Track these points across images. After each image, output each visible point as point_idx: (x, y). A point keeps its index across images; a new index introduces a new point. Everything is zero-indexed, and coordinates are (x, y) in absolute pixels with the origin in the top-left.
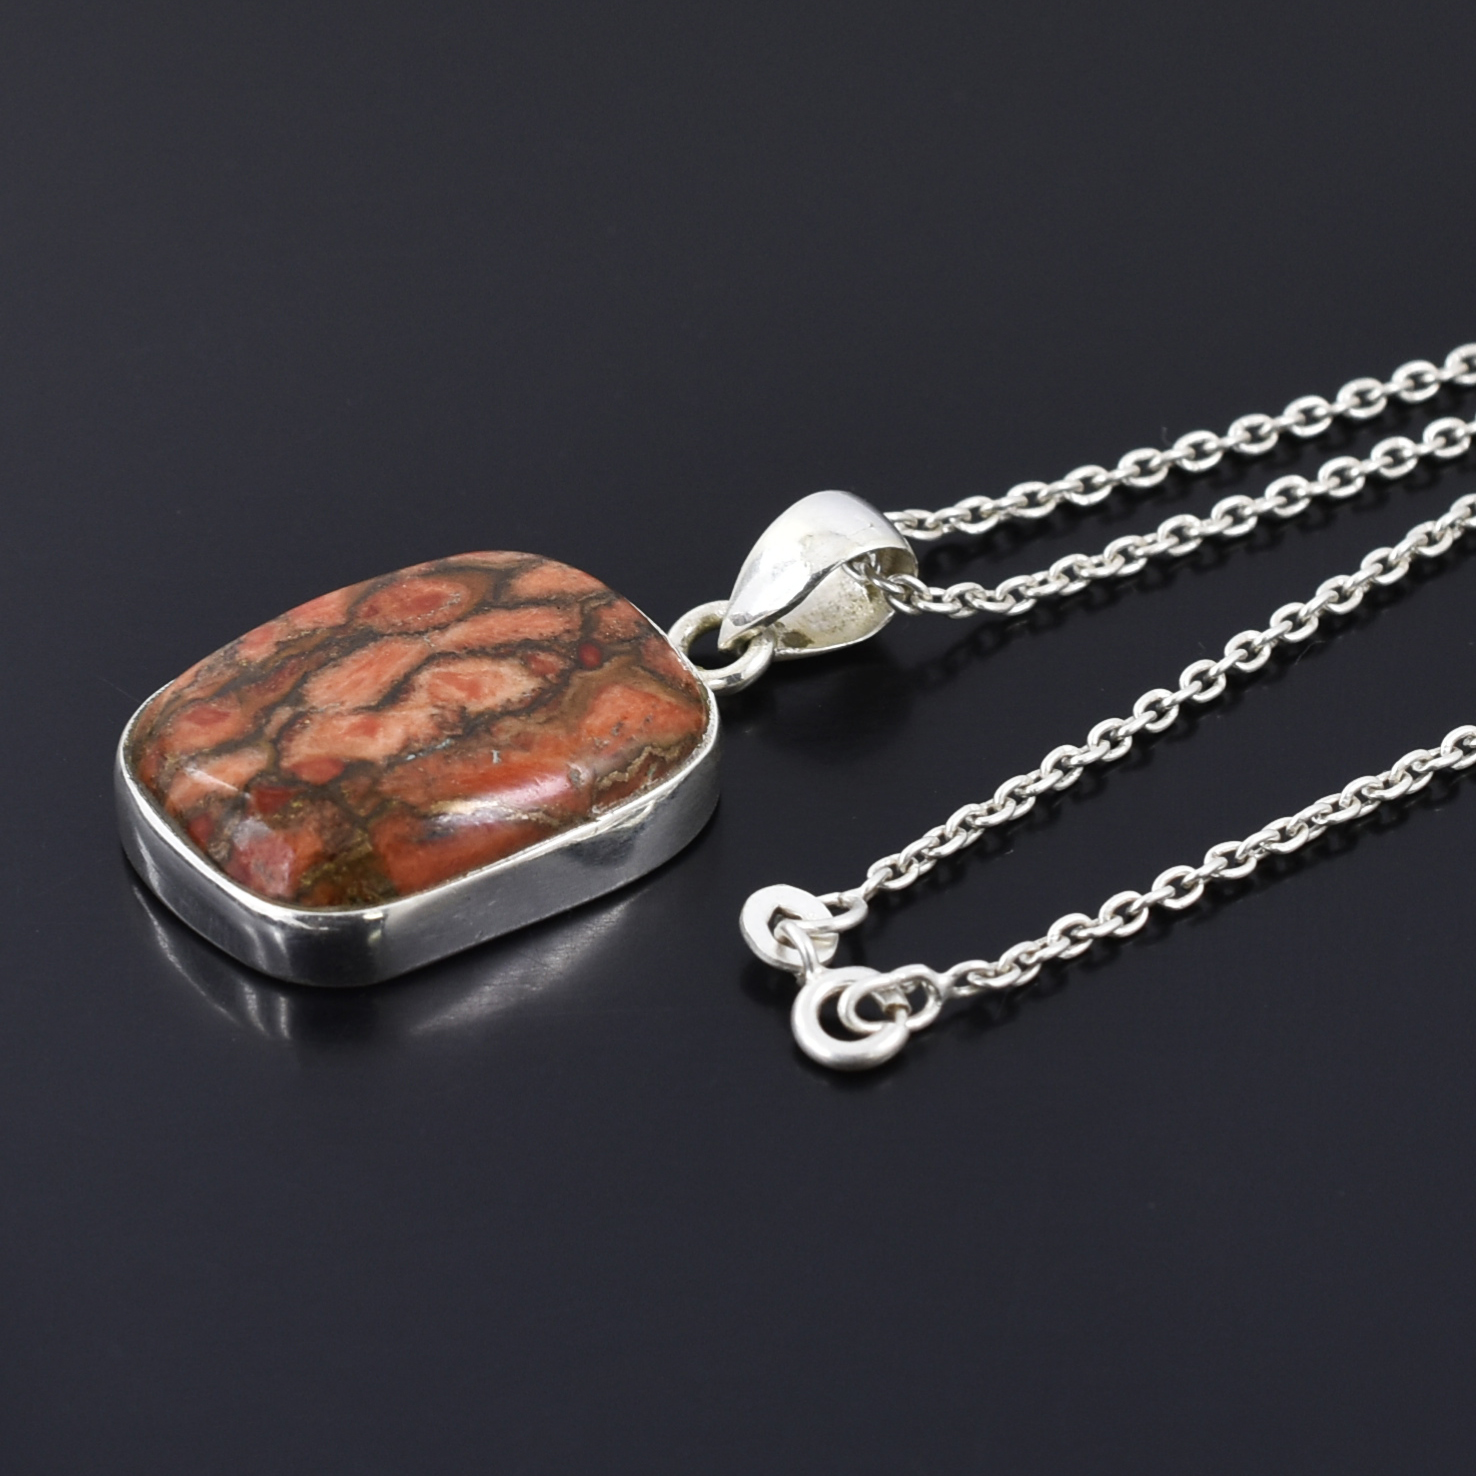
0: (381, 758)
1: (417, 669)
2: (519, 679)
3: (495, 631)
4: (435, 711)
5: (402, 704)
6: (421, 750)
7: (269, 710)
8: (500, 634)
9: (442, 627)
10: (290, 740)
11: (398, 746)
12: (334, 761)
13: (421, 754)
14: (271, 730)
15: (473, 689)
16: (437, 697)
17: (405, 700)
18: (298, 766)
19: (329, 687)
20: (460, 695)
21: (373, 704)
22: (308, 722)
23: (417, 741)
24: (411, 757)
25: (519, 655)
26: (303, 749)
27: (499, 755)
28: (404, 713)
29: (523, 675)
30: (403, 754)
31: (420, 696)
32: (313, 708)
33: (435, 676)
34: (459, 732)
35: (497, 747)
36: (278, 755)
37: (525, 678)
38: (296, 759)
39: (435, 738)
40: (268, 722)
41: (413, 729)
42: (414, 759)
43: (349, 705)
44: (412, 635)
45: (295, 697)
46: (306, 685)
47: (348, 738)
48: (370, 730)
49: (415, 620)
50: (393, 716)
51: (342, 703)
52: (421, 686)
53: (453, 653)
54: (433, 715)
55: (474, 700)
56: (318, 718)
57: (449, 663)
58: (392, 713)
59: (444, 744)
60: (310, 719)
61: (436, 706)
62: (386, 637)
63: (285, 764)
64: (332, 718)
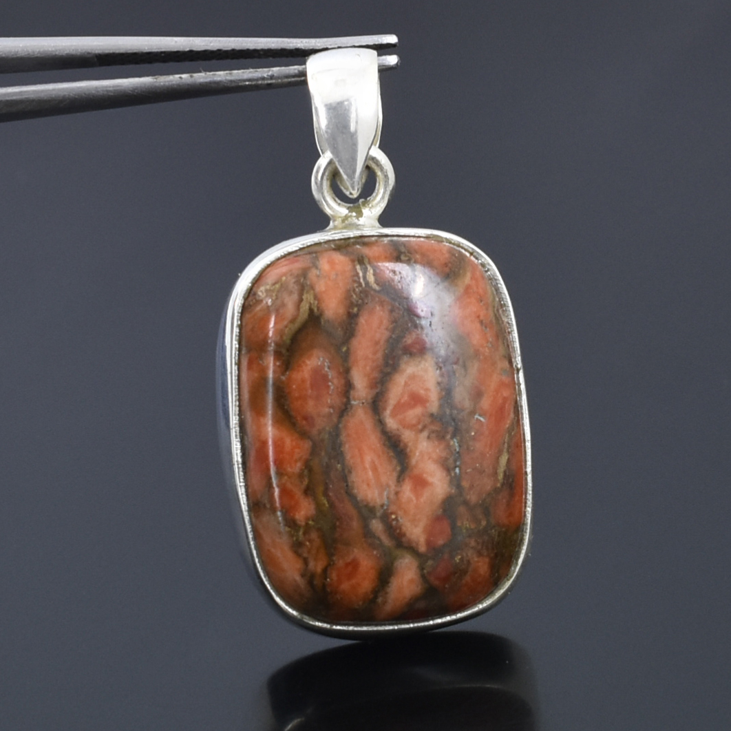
0: (449, 490)
1: (381, 423)
2: (422, 366)
3: (370, 356)
4: (425, 434)
5: (408, 450)
6: (455, 461)
7: (368, 533)
8: (375, 353)
9: (349, 386)
10: (404, 535)
11: (444, 474)
12: (437, 519)
13: (458, 463)
14: (387, 541)
15: (417, 399)
16: (414, 425)
17: (406, 446)
18: (428, 543)
19: (368, 485)
20: (418, 411)
21: (398, 468)
22: (393, 517)
23: (446, 459)
24: (457, 470)
25: (400, 352)
26: (416, 532)
27: (480, 415)
28: (417, 454)
29: (420, 362)
30: (453, 475)
31: (407, 436)
32: (382, 506)
33: (393, 415)
34: (451, 429)
35: (473, 413)
36: (412, 549)
37: (423, 362)
38: (422, 540)
39: (448, 446)
40: (379, 539)
41: (434, 456)
42: (460, 470)
43: (392, 483)
44: (347, 408)
45: (366, 511)
46: (358, 499)
47: (422, 500)
48: (421, 483)
49: (332, 398)
50: (417, 462)
51: (388, 486)
52: (398, 430)
53: (377, 393)
54: (429, 437)
55: (428, 405)
56: (393, 508)
57: (386, 401)
58: (413, 461)
59: (457, 444)
60: (392, 513)
61: (421, 431)
62: (340, 426)
63: (422, 549)
64: (398, 499)
